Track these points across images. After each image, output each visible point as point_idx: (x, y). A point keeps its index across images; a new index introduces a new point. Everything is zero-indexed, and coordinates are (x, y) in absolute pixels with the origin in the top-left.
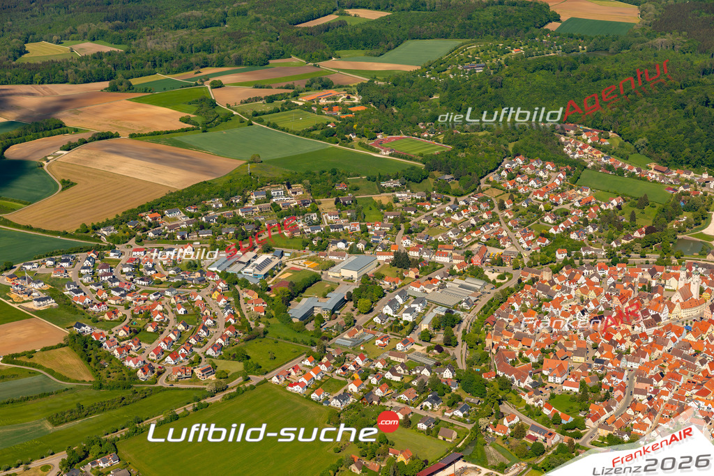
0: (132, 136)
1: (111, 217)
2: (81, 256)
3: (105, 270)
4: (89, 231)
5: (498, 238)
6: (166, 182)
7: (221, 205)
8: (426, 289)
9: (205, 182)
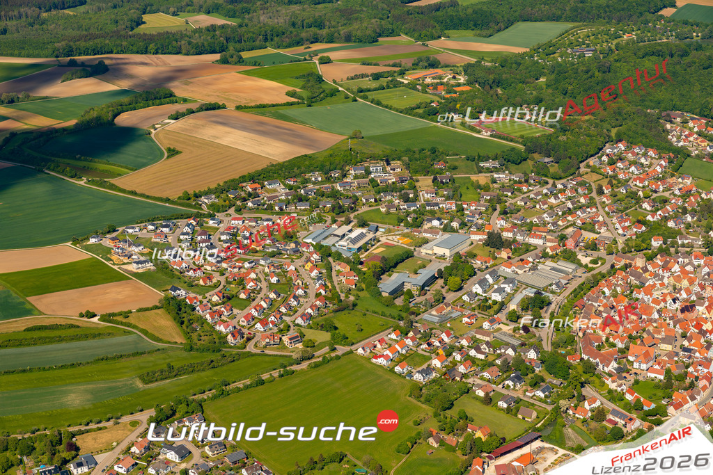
0: (239, 108)
1: (213, 186)
2: (181, 222)
3: (203, 237)
4: (191, 198)
5: (594, 223)
6: (268, 154)
7: (320, 179)
8: (517, 270)
9: (306, 156)
